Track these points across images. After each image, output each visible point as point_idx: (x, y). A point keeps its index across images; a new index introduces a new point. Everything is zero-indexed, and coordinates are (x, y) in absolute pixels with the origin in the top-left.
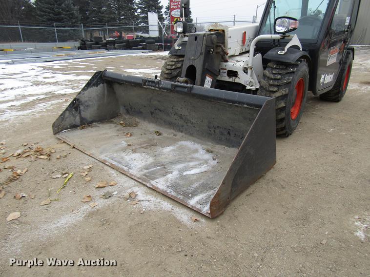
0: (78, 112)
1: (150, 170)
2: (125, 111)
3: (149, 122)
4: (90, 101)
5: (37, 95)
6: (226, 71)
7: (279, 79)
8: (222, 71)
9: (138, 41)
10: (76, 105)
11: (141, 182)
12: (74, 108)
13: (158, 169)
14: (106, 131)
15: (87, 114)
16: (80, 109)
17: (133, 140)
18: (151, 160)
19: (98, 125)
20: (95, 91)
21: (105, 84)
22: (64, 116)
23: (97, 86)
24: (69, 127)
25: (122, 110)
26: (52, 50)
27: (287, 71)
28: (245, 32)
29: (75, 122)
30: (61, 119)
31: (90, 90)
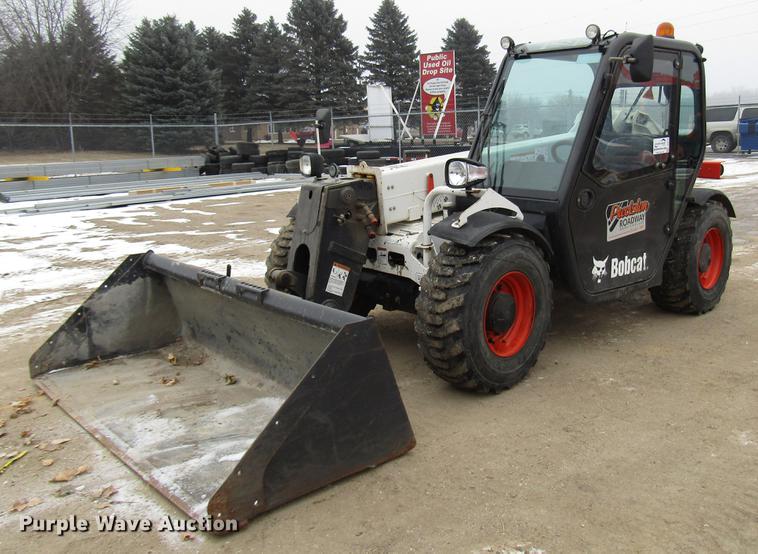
0: (86, 333)
1: (165, 450)
2: (189, 333)
3: (225, 357)
4: (112, 311)
5: (49, 291)
6: (386, 253)
7: (449, 276)
8: (379, 252)
9: (340, 152)
10: (80, 321)
11: (136, 470)
12: (78, 327)
13: (182, 450)
14: (135, 372)
15: (105, 338)
16: (90, 329)
17: (173, 392)
18: (181, 432)
19: (125, 360)
20: (125, 292)
21: (148, 279)
22: (55, 342)
23: (130, 283)
24: (64, 363)
25: (185, 330)
26: (138, 175)
27: (464, 261)
28: (431, 176)
29: (78, 354)
30: (49, 347)
31: (115, 289)
